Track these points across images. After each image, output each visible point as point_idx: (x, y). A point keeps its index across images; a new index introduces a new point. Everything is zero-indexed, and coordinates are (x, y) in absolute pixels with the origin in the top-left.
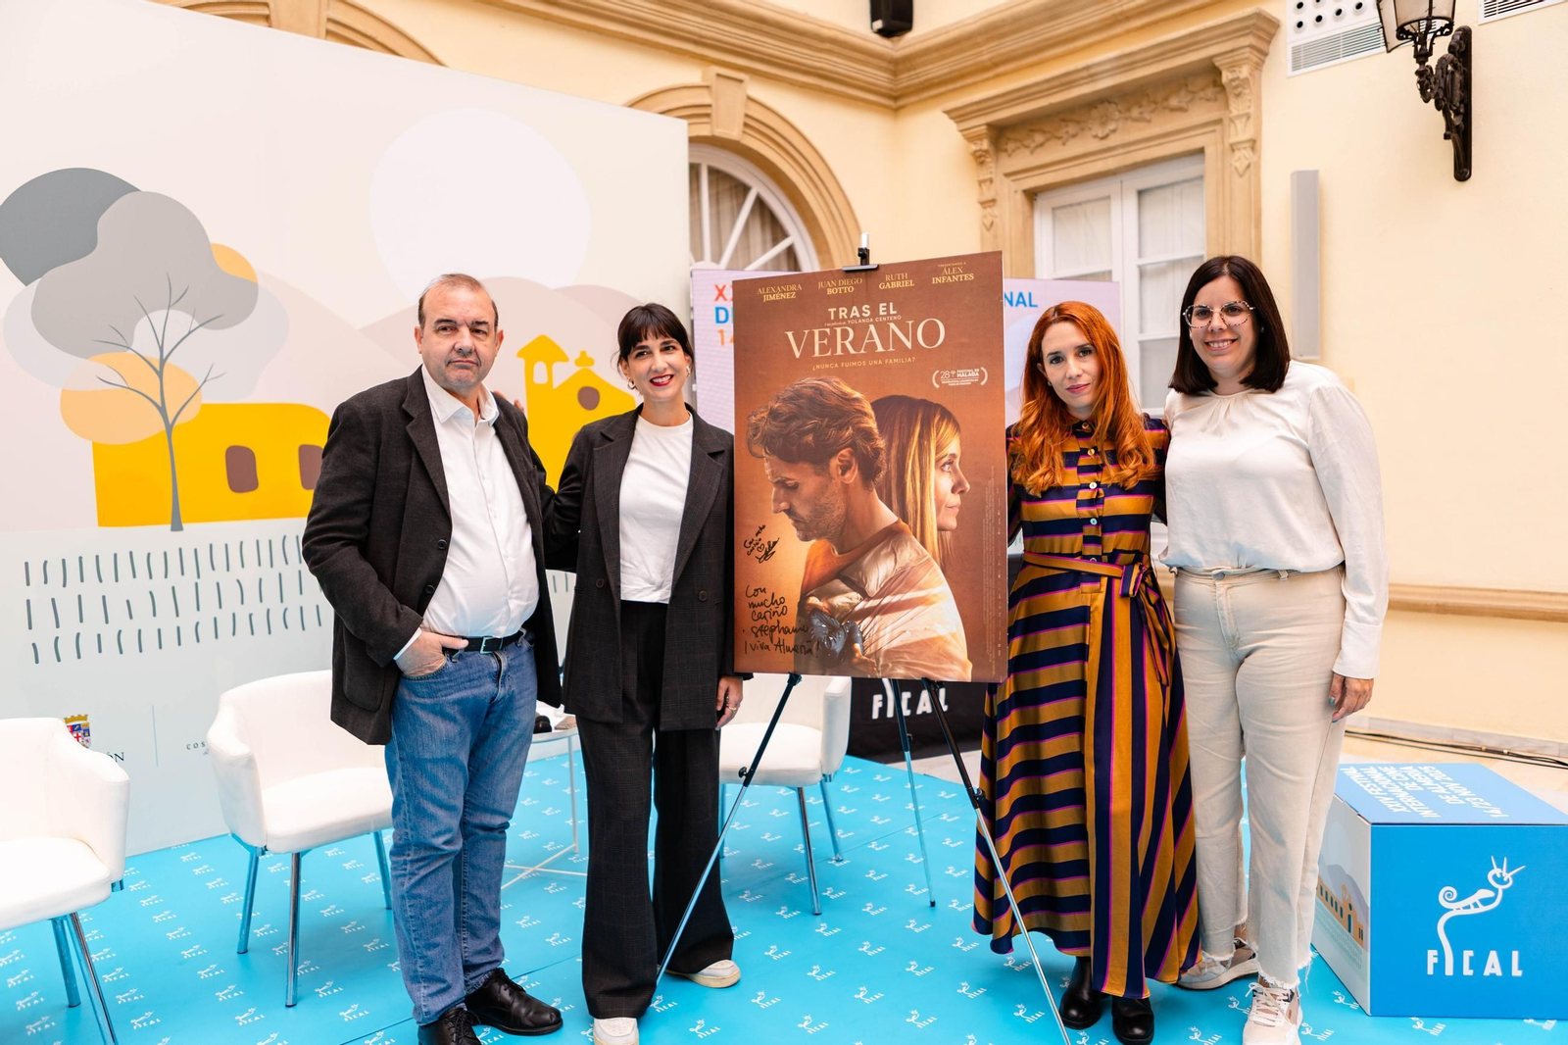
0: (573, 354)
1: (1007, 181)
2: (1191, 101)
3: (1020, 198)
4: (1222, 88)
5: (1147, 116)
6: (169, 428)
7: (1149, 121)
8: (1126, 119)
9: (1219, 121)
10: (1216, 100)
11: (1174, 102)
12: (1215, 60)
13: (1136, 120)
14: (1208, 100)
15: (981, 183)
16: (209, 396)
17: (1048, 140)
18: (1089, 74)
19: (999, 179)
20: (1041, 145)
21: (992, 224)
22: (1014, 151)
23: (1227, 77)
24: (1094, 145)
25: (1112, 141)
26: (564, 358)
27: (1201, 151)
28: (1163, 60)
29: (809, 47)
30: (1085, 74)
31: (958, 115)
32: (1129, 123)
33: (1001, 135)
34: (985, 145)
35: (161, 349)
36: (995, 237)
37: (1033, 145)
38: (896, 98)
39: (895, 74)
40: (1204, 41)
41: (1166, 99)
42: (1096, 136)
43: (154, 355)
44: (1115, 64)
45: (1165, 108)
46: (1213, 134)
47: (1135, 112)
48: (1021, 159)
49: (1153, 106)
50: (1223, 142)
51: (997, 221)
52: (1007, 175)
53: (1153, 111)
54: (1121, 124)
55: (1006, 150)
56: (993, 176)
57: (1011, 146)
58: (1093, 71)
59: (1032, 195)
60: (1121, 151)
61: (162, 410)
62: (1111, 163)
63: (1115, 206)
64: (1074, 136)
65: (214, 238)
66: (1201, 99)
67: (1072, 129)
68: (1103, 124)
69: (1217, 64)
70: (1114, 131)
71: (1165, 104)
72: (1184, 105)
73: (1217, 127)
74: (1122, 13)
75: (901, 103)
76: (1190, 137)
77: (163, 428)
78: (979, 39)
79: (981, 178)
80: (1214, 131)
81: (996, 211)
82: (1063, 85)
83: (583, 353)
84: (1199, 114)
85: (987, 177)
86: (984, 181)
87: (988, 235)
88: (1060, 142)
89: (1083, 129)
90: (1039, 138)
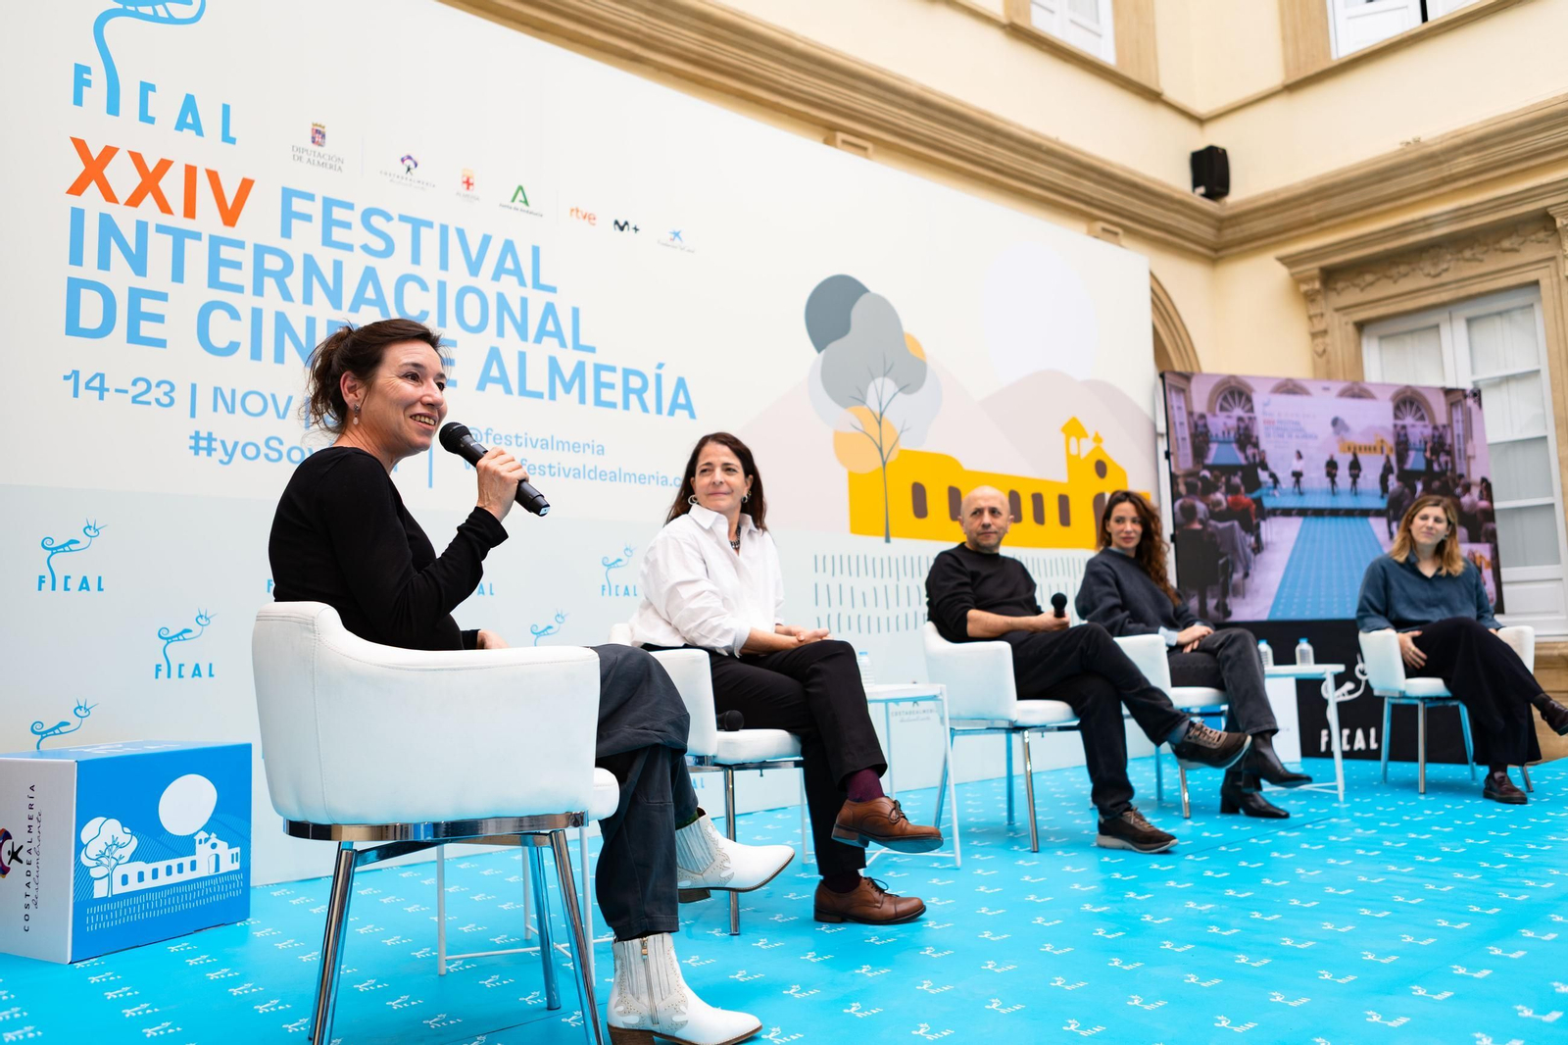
0: (1091, 434)
1: (1336, 315)
2: (1523, 243)
3: (1351, 329)
4: (1556, 231)
5: (1479, 256)
6: (884, 463)
7: (1481, 261)
8: (1458, 260)
9: (1553, 258)
10: (1547, 242)
11: (1506, 244)
12: (1549, 209)
13: (1468, 260)
14: (1539, 242)
15: (1310, 318)
16: (903, 445)
17: (1378, 279)
18: (1427, 223)
19: (1329, 315)
20: (1371, 284)
21: (1324, 351)
22: (1343, 289)
23: (1562, 223)
24: (1427, 282)
25: (1445, 278)
26: (1085, 435)
27: (1536, 283)
28: (1498, 211)
29: (1163, 207)
30: (1422, 224)
31: (1288, 261)
32: (1461, 263)
33: (1331, 276)
34: (1317, 285)
35: (880, 405)
36: (1328, 362)
37: (1363, 284)
38: (1216, 250)
39: (1219, 230)
40: (1538, 195)
41: (1498, 242)
42: (1429, 275)
43: (877, 411)
44: (1452, 215)
45: (1496, 250)
46: (1548, 269)
47: (1468, 254)
48: (1352, 296)
49: (1485, 248)
50: (1558, 275)
51: (1329, 349)
52: (1337, 310)
53: (1486, 252)
54: (1452, 264)
55: (1335, 289)
56: (1324, 311)
57: (1340, 285)
58: (1429, 221)
59: (1361, 326)
60: (1454, 286)
61: (881, 450)
62: (1445, 296)
63: (1445, 330)
64: (1405, 275)
65: (906, 328)
66: (1532, 241)
67: (1403, 269)
68: (1435, 265)
69: (1551, 213)
70: (1446, 270)
71: (1497, 246)
72: (1516, 246)
73: (1552, 264)
74: (1450, 176)
75: (1221, 254)
76: (1523, 272)
77: (881, 465)
78: (1308, 200)
79: (1312, 312)
80: (1548, 267)
81: (1328, 339)
82: (1398, 233)
83: (1097, 434)
84: (1531, 253)
85: (1318, 311)
86: (1316, 316)
87: (1322, 361)
88: (1391, 281)
89: (1413, 270)
90: (1369, 278)
